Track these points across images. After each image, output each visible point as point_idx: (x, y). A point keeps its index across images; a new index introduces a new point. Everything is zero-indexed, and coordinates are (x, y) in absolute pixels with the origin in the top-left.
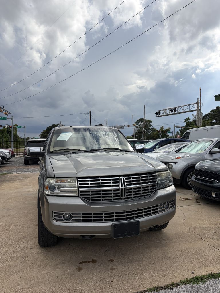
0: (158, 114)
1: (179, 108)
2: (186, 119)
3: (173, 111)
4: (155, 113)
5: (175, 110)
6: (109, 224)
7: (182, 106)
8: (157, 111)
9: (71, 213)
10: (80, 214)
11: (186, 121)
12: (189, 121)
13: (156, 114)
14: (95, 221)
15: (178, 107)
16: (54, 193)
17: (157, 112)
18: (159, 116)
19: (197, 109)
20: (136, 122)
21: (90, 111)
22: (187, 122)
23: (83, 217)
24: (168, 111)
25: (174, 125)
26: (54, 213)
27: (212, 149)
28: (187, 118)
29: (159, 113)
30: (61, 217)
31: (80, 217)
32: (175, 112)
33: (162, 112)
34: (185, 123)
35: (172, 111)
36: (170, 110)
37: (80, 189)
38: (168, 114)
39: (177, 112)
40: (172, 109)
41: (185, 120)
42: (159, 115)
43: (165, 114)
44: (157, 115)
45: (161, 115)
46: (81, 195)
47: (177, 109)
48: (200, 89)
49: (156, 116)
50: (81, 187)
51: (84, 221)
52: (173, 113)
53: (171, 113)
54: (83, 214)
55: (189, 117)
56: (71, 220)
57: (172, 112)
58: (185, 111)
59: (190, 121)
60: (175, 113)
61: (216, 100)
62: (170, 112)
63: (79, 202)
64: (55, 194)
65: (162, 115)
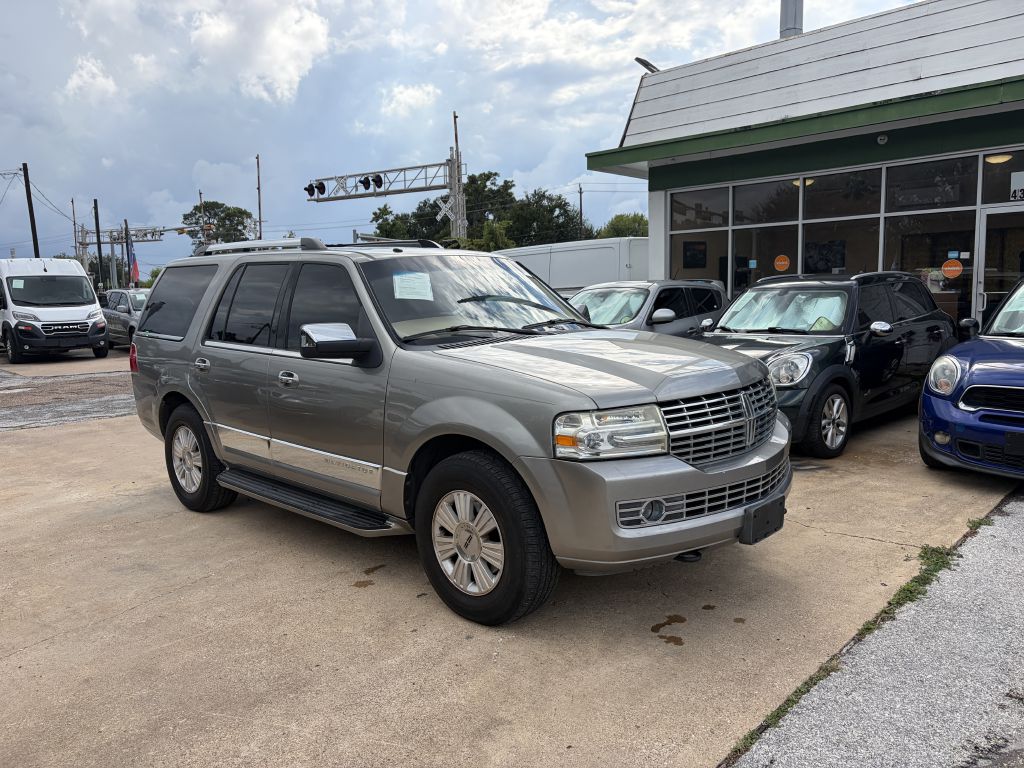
0: (316, 190)
1: (391, 176)
2: (378, 211)
3: (372, 183)
4: (306, 189)
5: (378, 182)
6: (738, 512)
7: (402, 170)
8: (312, 180)
9: (664, 499)
10: (681, 498)
11: (377, 217)
12: (387, 219)
13: (310, 190)
14: (711, 509)
15: (385, 172)
16: (598, 454)
17: (311, 186)
18: (318, 201)
19: (450, 183)
20: (188, 212)
21: (25, 165)
22: (380, 221)
23: (688, 505)
24: (351, 183)
25: (354, 231)
26: (621, 506)
27: (652, 313)
28: (382, 206)
29: (322, 188)
30: (637, 513)
31: (681, 507)
32: (379, 187)
33: (330, 186)
34: (375, 224)
35: (366, 184)
36: (361, 182)
37: (671, 433)
38: (353, 193)
39: (382, 189)
40: (367, 179)
41: (375, 214)
42: (321, 196)
43: (342, 193)
44: (311, 193)
45: (325, 195)
46: (677, 448)
47: (382, 175)
48: (456, 117)
49: (309, 197)
50: (672, 429)
51: (689, 514)
52: (371, 190)
53: (362, 190)
54: (688, 497)
55: (385, 206)
56: (663, 518)
57: (367, 188)
58: (412, 186)
59: (391, 218)
60: (378, 190)
61: (589, 168)
62: (356, 186)
63: (678, 467)
64: (602, 456)
65: (333, 195)
